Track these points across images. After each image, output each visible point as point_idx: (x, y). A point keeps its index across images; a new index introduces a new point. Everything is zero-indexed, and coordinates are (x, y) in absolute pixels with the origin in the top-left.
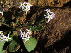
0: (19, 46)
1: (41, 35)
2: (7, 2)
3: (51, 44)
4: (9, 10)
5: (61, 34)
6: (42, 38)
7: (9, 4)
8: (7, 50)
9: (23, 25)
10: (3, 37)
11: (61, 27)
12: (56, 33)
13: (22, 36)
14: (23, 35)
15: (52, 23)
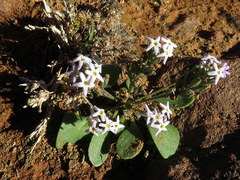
0: (142, 145)
1: (188, 119)
2: (108, 44)
3: (217, 140)
4: (113, 62)
5: (234, 116)
6: (191, 125)
7: (114, 49)
8: (112, 154)
9: (143, 95)
10: (105, 123)
11: (232, 101)
12: (222, 114)
13: (152, 119)
14: (154, 117)
15: (210, 91)
